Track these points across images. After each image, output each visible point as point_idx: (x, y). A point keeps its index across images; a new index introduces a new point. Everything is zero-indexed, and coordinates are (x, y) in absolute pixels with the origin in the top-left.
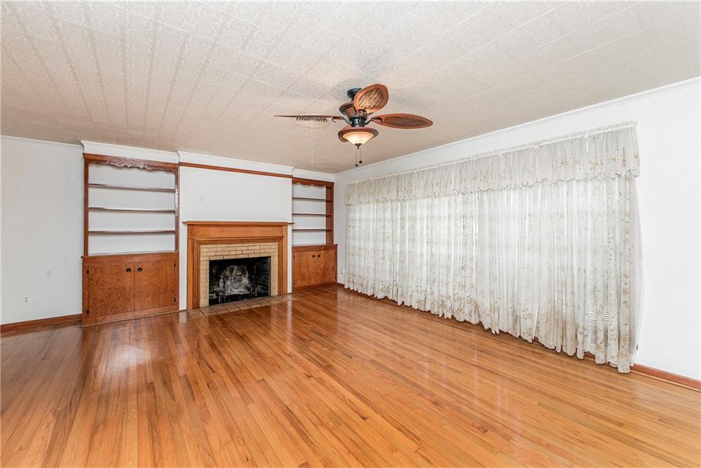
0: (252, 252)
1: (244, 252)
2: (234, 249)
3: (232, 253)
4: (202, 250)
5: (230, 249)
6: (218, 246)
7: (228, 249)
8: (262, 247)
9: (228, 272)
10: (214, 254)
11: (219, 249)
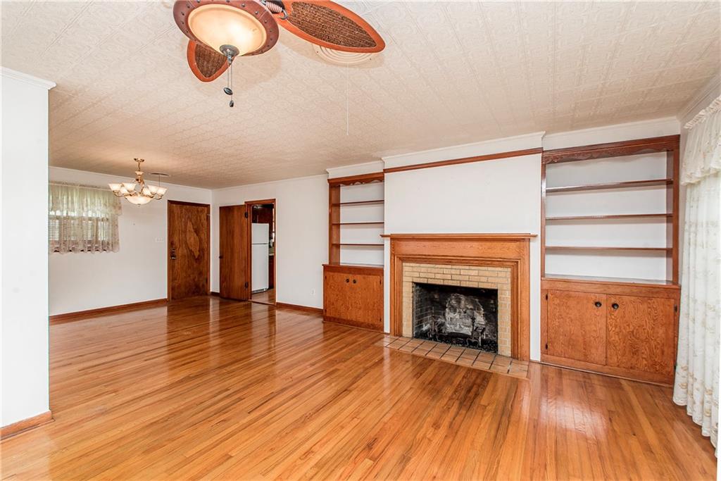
0: (467, 278)
1: (454, 277)
2: (441, 271)
3: (438, 276)
4: (405, 269)
5: (436, 271)
6: (422, 265)
7: (434, 271)
8: (481, 273)
9: (453, 302)
10: (417, 275)
11: (423, 270)
